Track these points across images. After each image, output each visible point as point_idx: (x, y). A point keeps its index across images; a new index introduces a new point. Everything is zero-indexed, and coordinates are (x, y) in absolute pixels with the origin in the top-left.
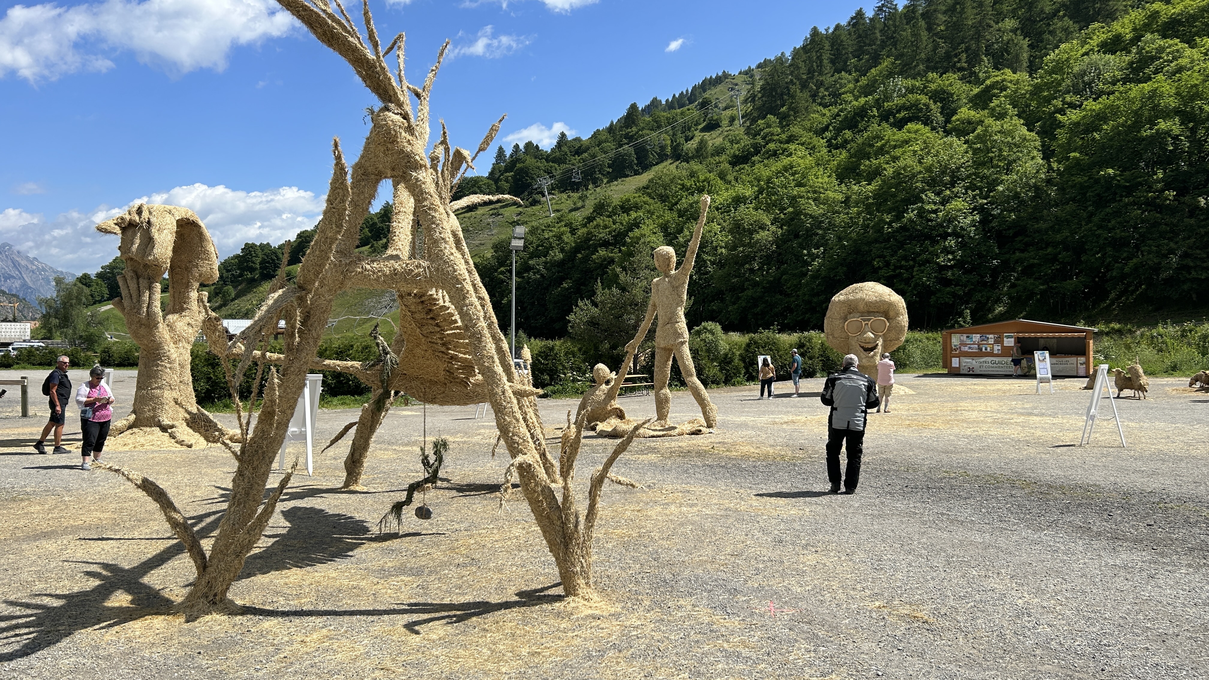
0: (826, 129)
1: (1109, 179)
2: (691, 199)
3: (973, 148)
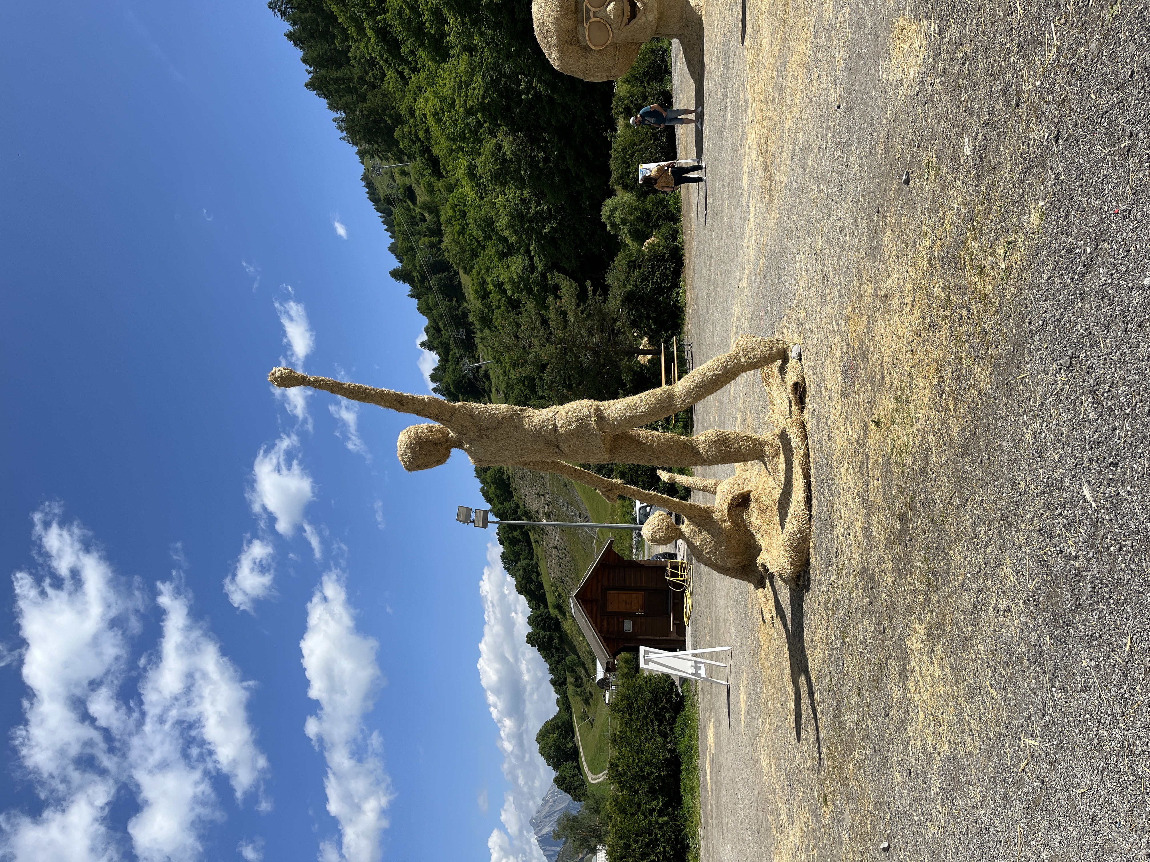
0: (401, 73)
2: (472, 226)
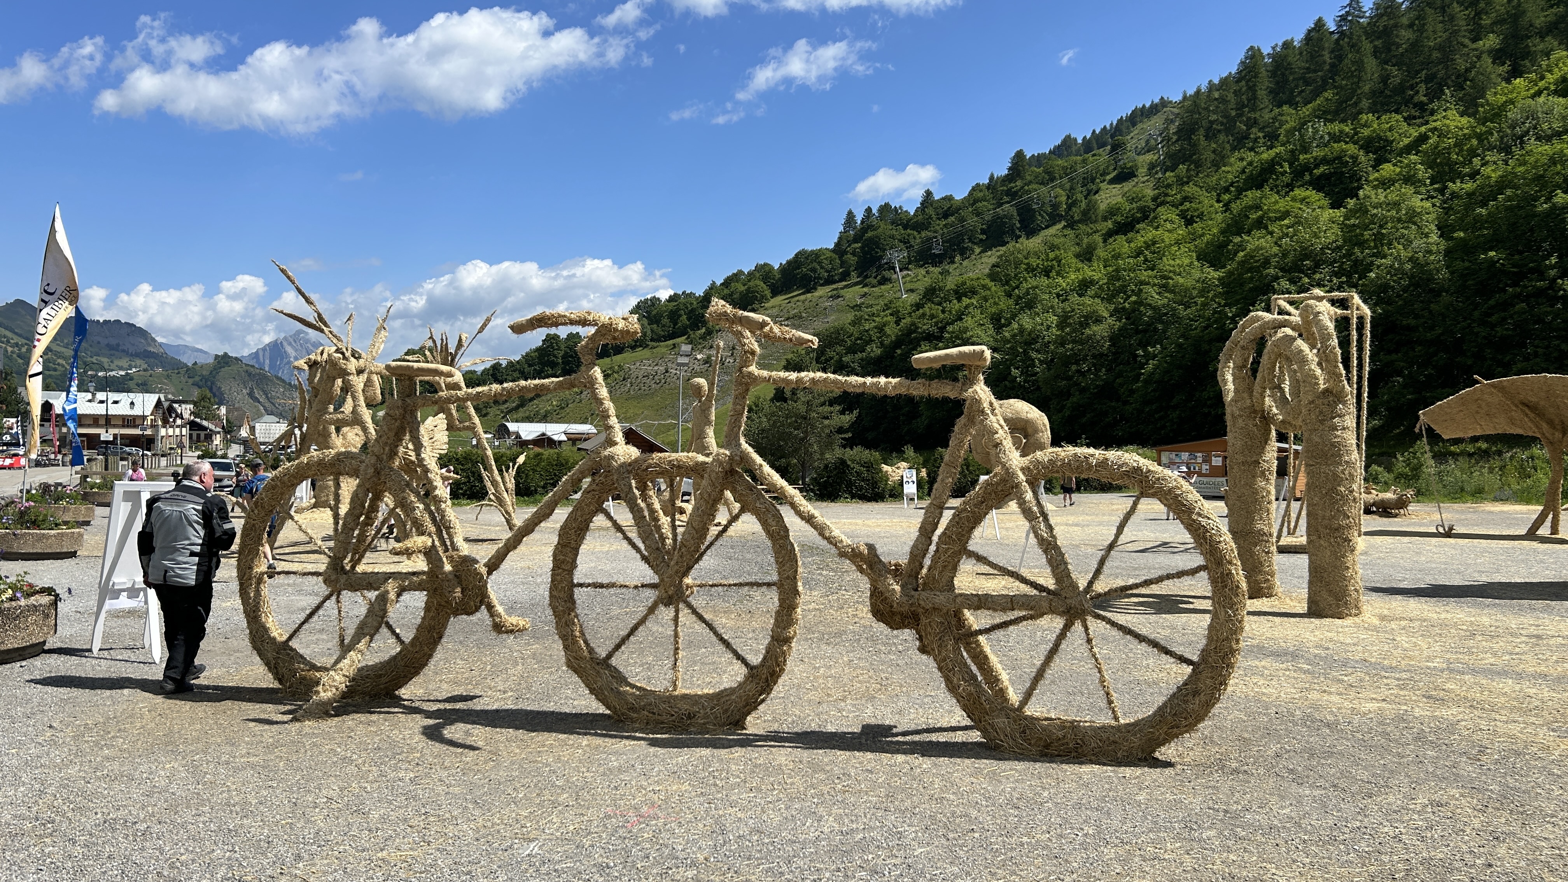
1: (1492, 262)
3: (1346, 225)
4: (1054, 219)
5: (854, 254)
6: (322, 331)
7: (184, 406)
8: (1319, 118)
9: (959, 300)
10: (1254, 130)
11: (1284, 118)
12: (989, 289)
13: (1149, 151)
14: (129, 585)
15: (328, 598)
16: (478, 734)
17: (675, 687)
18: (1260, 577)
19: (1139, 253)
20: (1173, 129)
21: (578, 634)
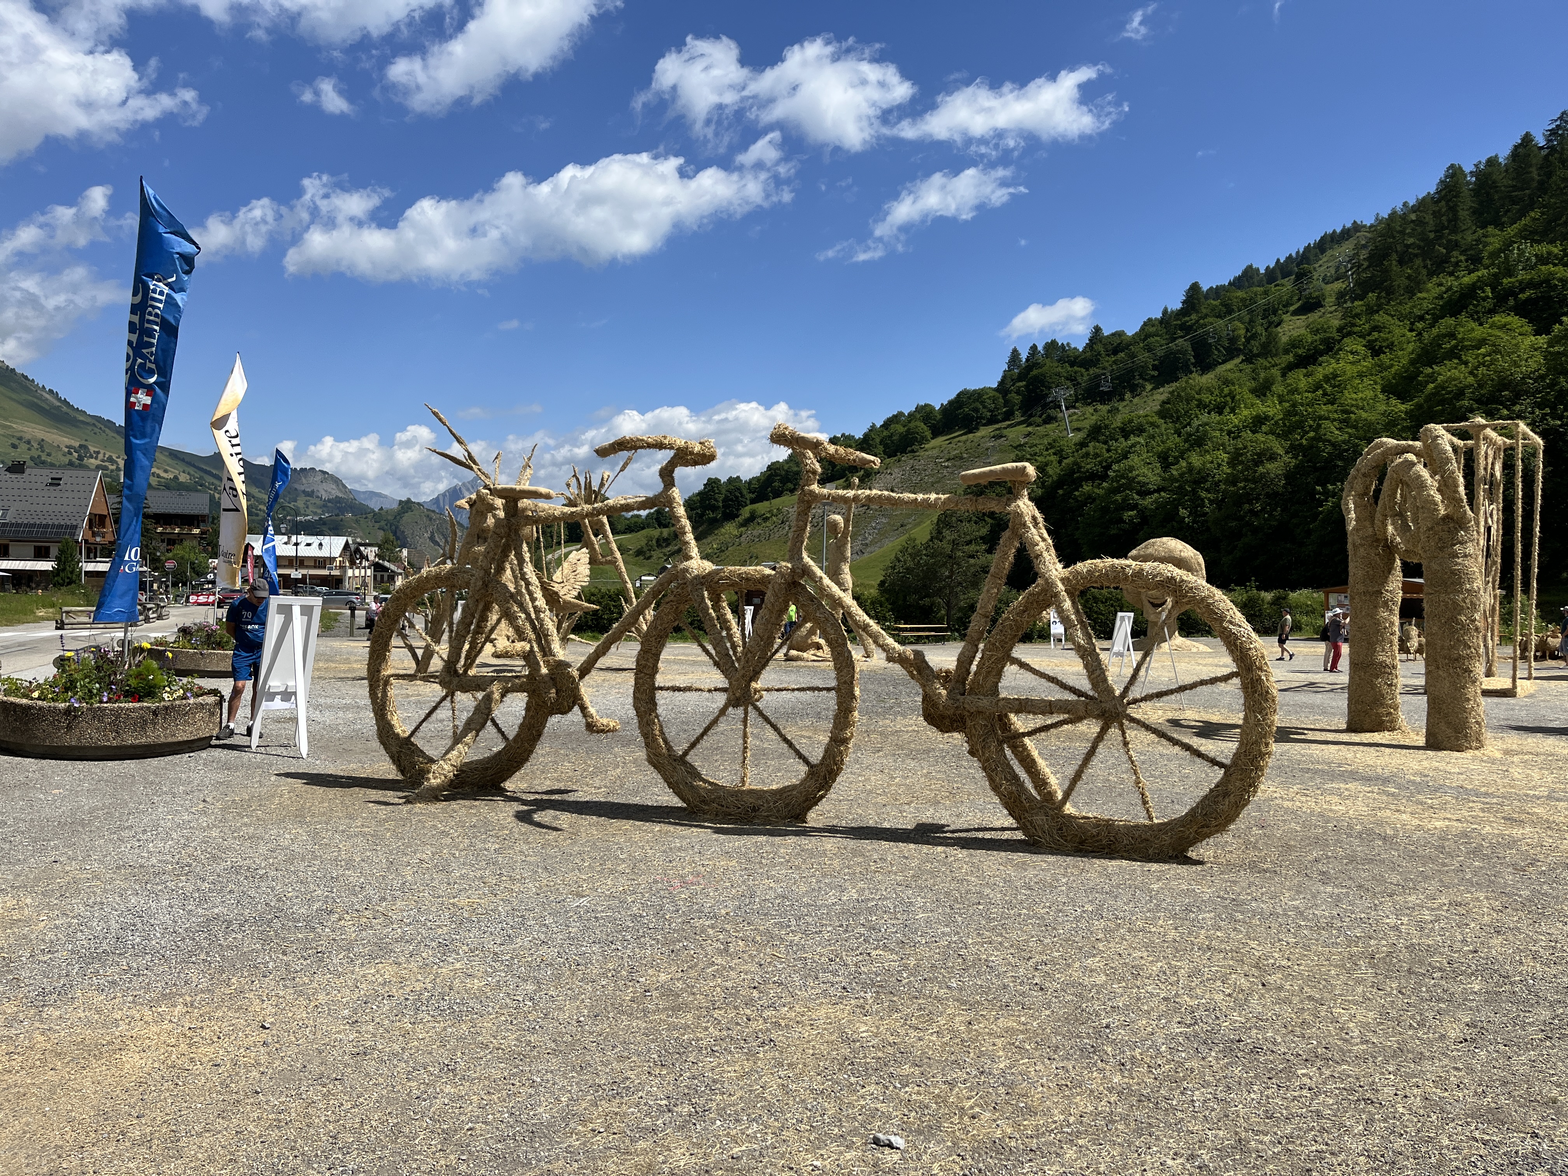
3: (1550, 352)
4: (1231, 353)
5: (1018, 392)
6: (471, 468)
7: (369, 549)
8: (1526, 239)
9: (1126, 437)
10: (1455, 253)
11: (1488, 240)
12: (1158, 427)
13: (1337, 279)
14: (282, 689)
15: (444, 699)
16: (565, 819)
17: (743, 782)
18: (1382, 710)
19: (1318, 387)
20: (1364, 254)
21: (657, 733)
